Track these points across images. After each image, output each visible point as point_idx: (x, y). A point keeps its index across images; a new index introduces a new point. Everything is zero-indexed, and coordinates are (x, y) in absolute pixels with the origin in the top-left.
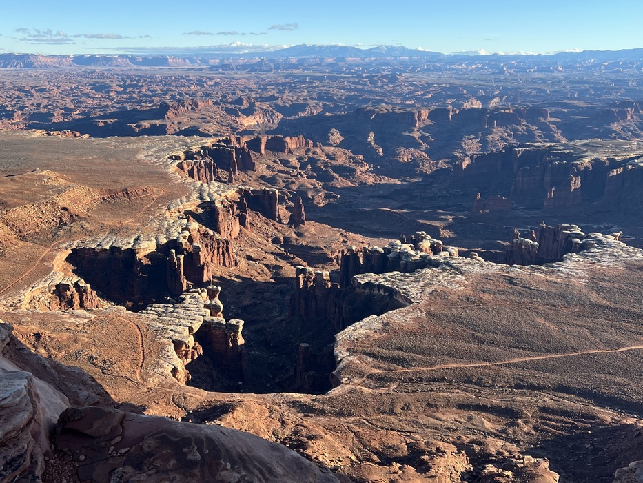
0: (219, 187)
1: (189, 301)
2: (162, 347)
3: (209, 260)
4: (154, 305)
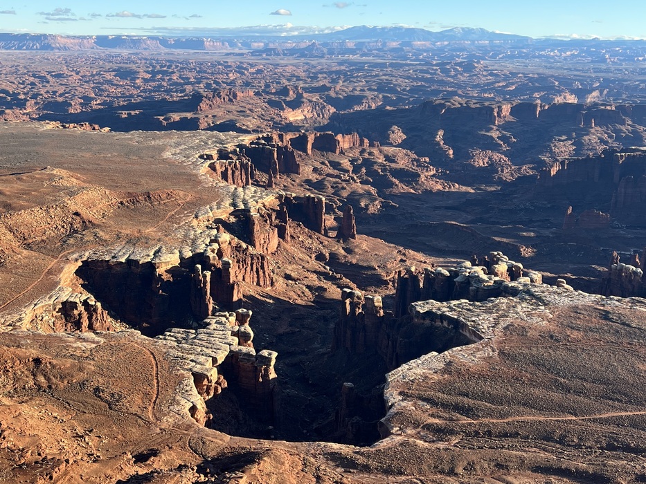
0: (255, 192)
1: (214, 326)
2: (180, 380)
3: (240, 278)
4: (174, 330)
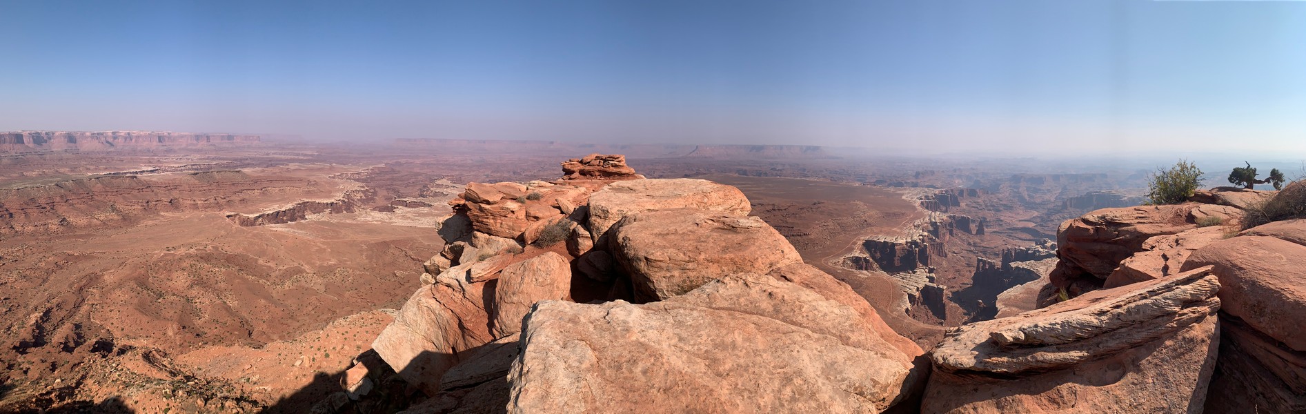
0: (940, 214)
2: (902, 297)
4: (901, 273)
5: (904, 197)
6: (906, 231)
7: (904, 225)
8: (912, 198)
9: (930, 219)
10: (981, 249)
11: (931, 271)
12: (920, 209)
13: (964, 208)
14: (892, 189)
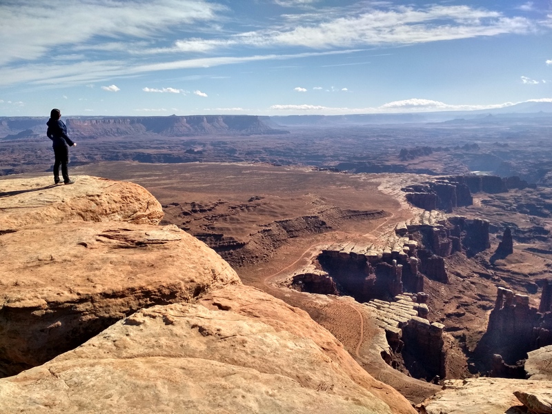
1: (402, 301)
5: (380, 188)
6: (384, 239)
7: (381, 229)
8: (394, 190)
9: (421, 221)
10: (505, 275)
11: (421, 299)
12: (405, 205)
13: (479, 207)
14: (362, 177)
